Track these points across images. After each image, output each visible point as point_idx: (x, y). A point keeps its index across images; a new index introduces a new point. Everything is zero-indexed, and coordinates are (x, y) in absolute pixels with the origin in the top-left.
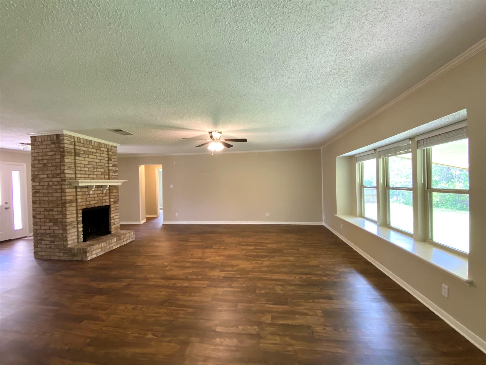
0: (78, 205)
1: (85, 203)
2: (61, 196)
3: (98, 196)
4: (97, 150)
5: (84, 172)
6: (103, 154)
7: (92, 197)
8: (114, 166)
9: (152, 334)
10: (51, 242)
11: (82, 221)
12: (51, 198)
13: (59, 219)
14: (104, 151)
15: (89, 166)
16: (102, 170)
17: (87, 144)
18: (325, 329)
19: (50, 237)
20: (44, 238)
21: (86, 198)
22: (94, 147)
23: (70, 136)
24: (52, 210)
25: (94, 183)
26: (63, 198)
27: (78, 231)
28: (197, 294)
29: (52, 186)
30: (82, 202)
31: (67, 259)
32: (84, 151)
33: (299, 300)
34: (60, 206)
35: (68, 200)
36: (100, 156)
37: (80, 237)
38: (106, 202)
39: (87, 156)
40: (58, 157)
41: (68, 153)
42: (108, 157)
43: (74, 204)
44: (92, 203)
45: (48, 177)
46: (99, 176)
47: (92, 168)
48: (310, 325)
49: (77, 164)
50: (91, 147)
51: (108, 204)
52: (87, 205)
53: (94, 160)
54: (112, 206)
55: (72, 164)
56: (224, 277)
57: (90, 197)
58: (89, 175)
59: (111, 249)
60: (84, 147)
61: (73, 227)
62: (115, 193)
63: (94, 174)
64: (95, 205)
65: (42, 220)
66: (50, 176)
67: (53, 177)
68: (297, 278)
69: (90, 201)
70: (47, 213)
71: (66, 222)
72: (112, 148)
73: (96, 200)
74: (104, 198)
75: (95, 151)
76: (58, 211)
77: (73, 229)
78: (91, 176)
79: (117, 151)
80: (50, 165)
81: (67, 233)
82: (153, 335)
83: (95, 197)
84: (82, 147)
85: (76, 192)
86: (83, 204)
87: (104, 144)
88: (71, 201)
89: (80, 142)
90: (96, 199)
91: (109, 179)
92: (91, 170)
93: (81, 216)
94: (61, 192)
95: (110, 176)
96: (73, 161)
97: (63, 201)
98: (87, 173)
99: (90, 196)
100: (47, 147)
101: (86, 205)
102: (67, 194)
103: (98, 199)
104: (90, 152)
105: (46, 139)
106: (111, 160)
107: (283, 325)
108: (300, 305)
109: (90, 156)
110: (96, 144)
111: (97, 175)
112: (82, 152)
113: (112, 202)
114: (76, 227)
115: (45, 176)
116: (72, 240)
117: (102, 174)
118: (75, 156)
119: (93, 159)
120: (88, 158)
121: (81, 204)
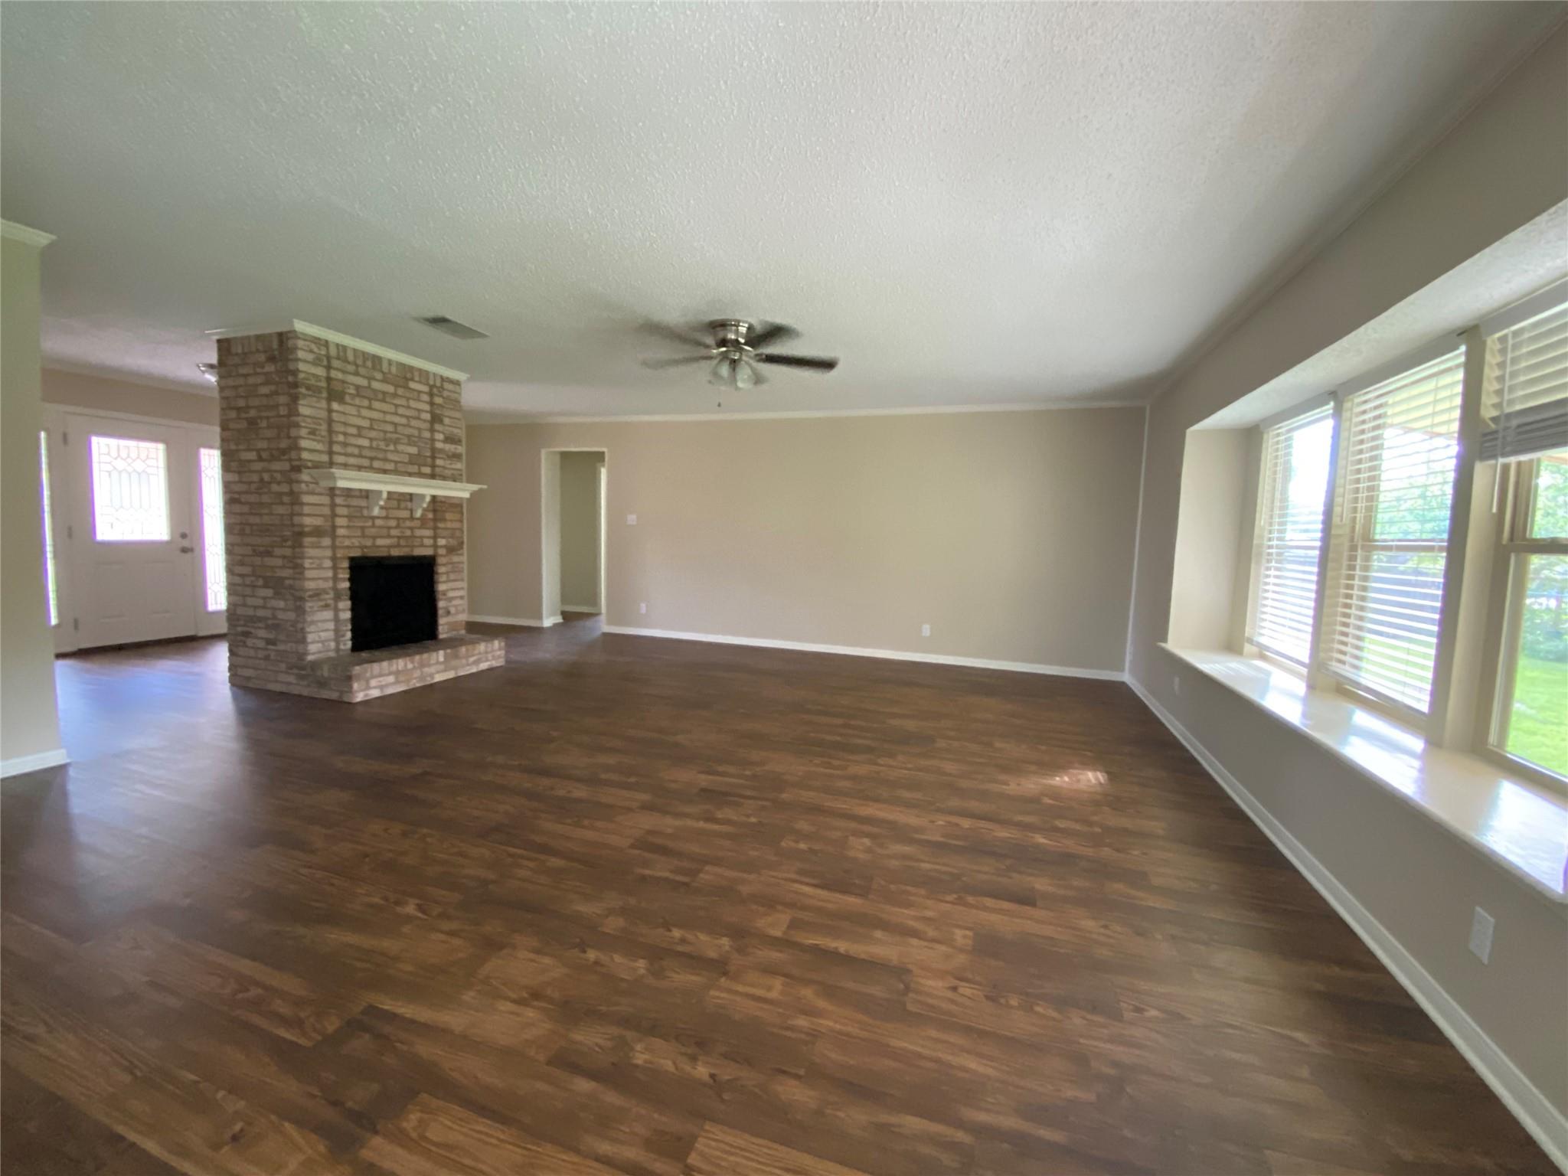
0: (337, 544)
1: (359, 542)
2: (292, 515)
3: (398, 527)
4: (396, 386)
5: (356, 451)
6: (414, 400)
7: (380, 527)
8: (449, 439)
9: (417, 905)
10: (269, 642)
11: (349, 593)
12: (266, 519)
13: (287, 578)
14: (420, 392)
15: (373, 434)
16: (413, 450)
17: (368, 368)
18: (954, 989)
19: (267, 627)
20: (253, 631)
21: (363, 528)
22: (389, 376)
23: (316, 340)
24: (268, 554)
25: (385, 485)
26: (296, 520)
27: (336, 619)
28: (599, 824)
29: (270, 483)
30: (348, 537)
31: (305, 692)
32: (358, 387)
33: (909, 888)
34: (289, 543)
35: (307, 526)
36: (409, 407)
37: (343, 636)
38: (422, 545)
39: (366, 403)
40: (283, 399)
41: (308, 388)
42: (432, 412)
43: (326, 541)
44: (380, 542)
45: (260, 459)
46: (401, 468)
47: (381, 441)
48: (910, 967)
49: (334, 424)
50: (379, 376)
51: (429, 552)
52: (366, 547)
53: (389, 418)
54: (440, 560)
55: (321, 422)
56: (704, 790)
57: (373, 526)
58: (372, 459)
59: (429, 681)
60: (357, 374)
61: (322, 606)
62: (451, 521)
63: (386, 460)
64: (389, 551)
65: (248, 581)
66: (264, 455)
67: (273, 458)
68: (941, 823)
69: (374, 538)
70: (258, 560)
71: (303, 590)
72: (447, 385)
73: (393, 537)
74: (418, 533)
75: (391, 389)
76: (284, 557)
77: (322, 611)
78: (376, 464)
79: (459, 394)
80: (264, 424)
81: (305, 621)
82: (420, 908)
83: (389, 528)
84: (350, 373)
85: (333, 506)
86: (354, 544)
87: (420, 370)
88: (318, 532)
89: (346, 361)
90: (394, 532)
91: (433, 476)
92: (378, 445)
93: (348, 576)
94: (292, 504)
95: (438, 470)
96: (324, 414)
97: (296, 529)
98: (366, 453)
99: (373, 523)
100: (259, 370)
101: (362, 547)
102: (306, 510)
103: (399, 534)
104: (375, 391)
105: (254, 349)
106: (441, 422)
107: (816, 950)
108: (909, 905)
109: (376, 405)
110: (394, 370)
111: (396, 462)
112: (352, 391)
113: (442, 547)
114: (333, 606)
115: (252, 456)
116: (318, 642)
117: (413, 460)
118: (329, 400)
119: (384, 412)
120: (370, 408)
121: (347, 543)
